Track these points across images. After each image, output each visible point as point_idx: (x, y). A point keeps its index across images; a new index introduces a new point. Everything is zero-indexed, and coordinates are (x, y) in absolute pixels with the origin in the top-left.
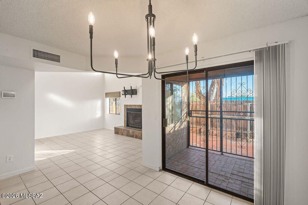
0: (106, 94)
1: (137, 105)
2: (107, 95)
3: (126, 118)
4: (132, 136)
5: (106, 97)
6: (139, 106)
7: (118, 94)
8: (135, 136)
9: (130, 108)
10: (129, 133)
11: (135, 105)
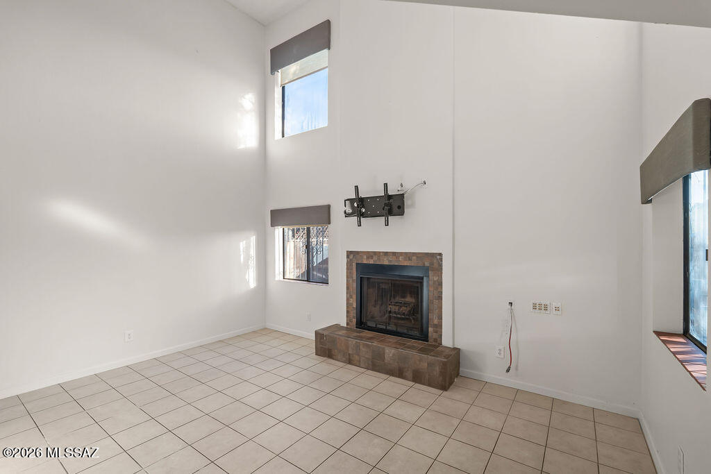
0: (273, 212)
1: (401, 254)
2: (278, 217)
3: (354, 297)
4: (400, 374)
5: (273, 224)
6: (414, 258)
7: (322, 215)
8: (409, 374)
9: (371, 262)
10: (383, 359)
11: (394, 254)
